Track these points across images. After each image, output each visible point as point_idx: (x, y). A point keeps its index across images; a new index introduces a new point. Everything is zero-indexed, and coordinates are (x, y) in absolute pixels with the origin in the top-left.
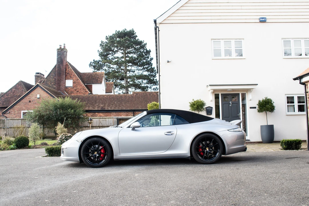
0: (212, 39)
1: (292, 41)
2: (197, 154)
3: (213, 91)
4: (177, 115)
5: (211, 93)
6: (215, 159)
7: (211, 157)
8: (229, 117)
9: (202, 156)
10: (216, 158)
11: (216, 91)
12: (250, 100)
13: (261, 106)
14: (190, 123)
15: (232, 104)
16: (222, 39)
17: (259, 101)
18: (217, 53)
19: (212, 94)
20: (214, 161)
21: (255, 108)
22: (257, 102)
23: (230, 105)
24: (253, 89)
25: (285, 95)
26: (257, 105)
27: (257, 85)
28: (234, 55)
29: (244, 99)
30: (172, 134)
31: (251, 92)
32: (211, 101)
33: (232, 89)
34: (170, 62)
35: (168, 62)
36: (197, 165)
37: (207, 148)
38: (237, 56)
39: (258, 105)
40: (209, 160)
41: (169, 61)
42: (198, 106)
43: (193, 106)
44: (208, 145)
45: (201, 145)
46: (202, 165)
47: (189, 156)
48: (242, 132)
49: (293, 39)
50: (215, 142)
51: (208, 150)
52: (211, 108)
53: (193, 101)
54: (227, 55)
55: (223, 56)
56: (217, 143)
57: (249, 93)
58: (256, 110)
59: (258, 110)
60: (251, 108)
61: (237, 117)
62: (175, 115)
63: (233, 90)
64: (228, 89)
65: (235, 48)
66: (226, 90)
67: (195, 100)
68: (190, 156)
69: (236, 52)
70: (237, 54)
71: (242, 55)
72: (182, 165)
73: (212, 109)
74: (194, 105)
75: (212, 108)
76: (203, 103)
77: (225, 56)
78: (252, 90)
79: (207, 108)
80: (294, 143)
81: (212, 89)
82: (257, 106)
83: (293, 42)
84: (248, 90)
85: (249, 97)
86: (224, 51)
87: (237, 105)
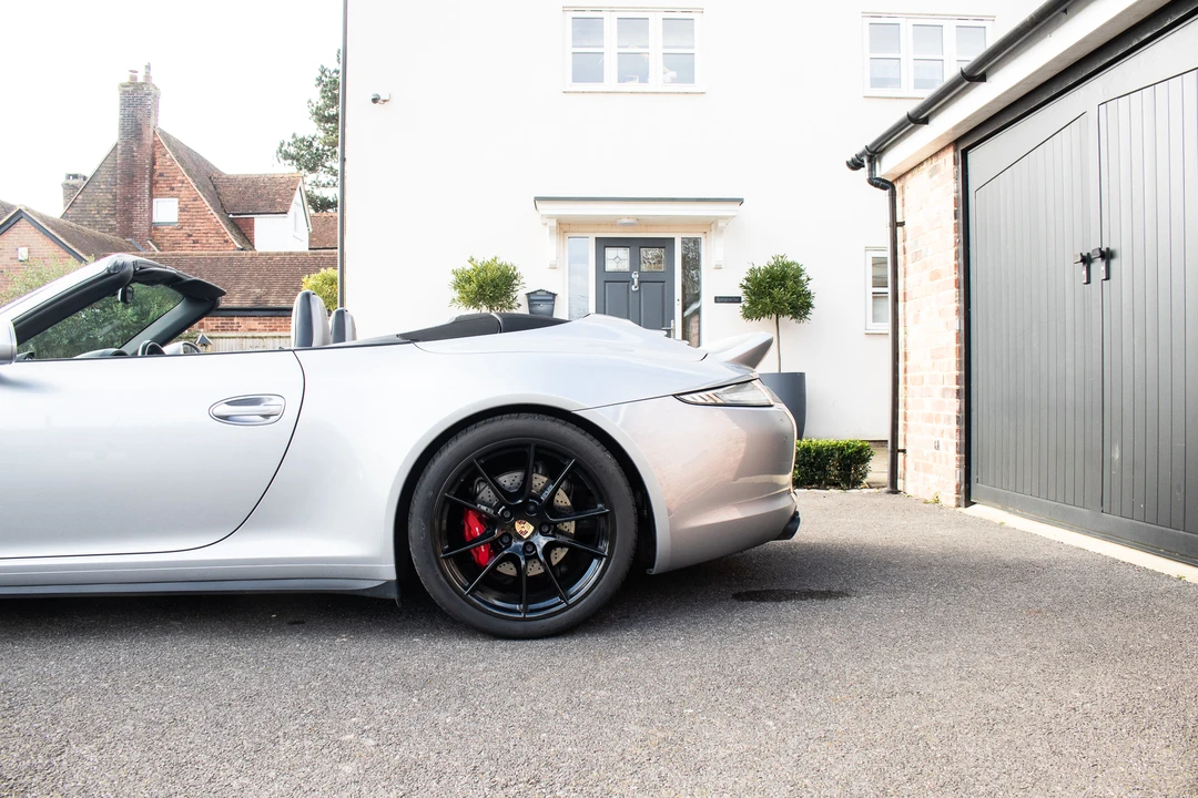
0: (566, 9)
1: (906, 28)
3: (554, 223)
5: (551, 231)
11: (574, 225)
12: (718, 267)
13: (754, 294)
15: (640, 282)
16: (612, 10)
17: (752, 271)
18: (586, 69)
19: (555, 238)
21: (737, 300)
22: (741, 275)
23: (633, 288)
24: (725, 218)
25: (867, 249)
26: (741, 286)
27: (741, 201)
28: (658, 75)
29: (692, 263)
31: (721, 232)
32: (553, 267)
33: (636, 218)
34: (385, 101)
35: (375, 101)
38: (674, 81)
39: (745, 287)
41: (381, 97)
42: (481, 287)
43: (464, 287)
49: (909, 16)
52: (551, 297)
53: (469, 267)
54: (631, 79)
55: (611, 81)
57: (712, 236)
58: (739, 310)
59: (745, 307)
60: (719, 300)
63: (639, 222)
64: (620, 217)
65: (665, 46)
66: (612, 222)
67: (481, 261)
69: (668, 66)
70: (674, 74)
71: (691, 80)
73: (553, 300)
74: (469, 280)
75: (554, 295)
77: (622, 79)
78: (722, 224)
79: (532, 298)
80: (832, 455)
81: (550, 217)
82: (739, 292)
83: (911, 28)
84: (709, 225)
85: (710, 255)
86: (615, 59)
87: (663, 286)
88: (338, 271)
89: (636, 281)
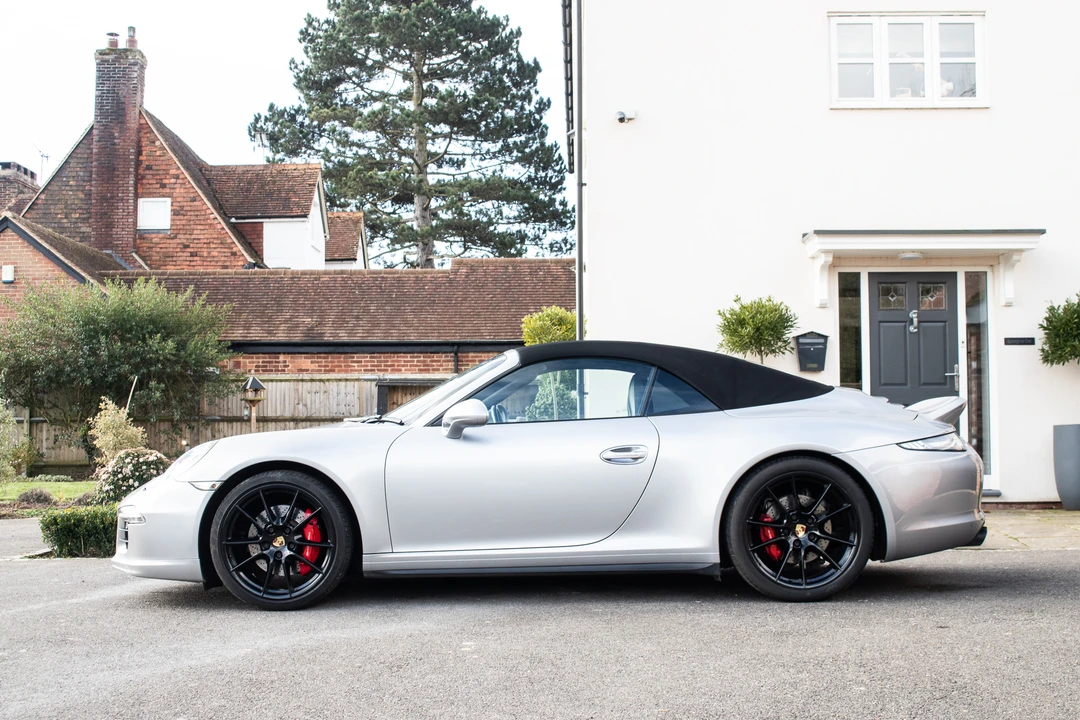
0: (831, 14)
2: (754, 551)
3: (830, 259)
4: (659, 368)
5: (823, 267)
6: (834, 578)
7: (814, 571)
8: (905, 384)
9: (773, 564)
10: (839, 572)
11: (845, 258)
12: (1008, 305)
13: (1057, 336)
14: (721, 408)
15: (919, 322)
16: (882, 14)
17: (1052, 309)
18: (854, 79)
19: (826, 274)
20: (830, 588)
21: (1030, 341)
22: (1041, 315)
23: (912, 329)
24: (1021, 251)
26: (1042, 326)
27: (1042, 232)
28: (935, 89)
29: (976, 299)
30: (636, 459)
31: (1013, 266)
32: (823, 307)
33: (922, 252)
34: (630, 119)
35: (622, 120)
36: (751, 604)
37: (799, 528)
38: (951, 94)
39: (1045, 329)
40: (808, 584)
41: (628, 116)
42: (758, 329)
43: (736, 331)
44: (803, 515)
45: (771, 513)
46: (776, 605)
47: (715, 564)
48: (964, 455)
50: (836, 498)
51: (801, 534)
52: (822, 341)
53: (737, 307)
54: (903, 92)
55: (882, 96)
56: (846, 506)
57: (1001, 269)
58: (1034, 353)
59: (1043, 350)
60: (1009, 341)
61: (945, 384)
62: (653, 370)
63: (927, 256)
64: (904, 251)
65: (943, 55)
66: (892, 256)
67: (747, 301)
68: (718, 560)
69: (946, 77)
70: (950, 86)
71: (972, 92)
72: (681, 605)
73: (825, 344)
74: (742, 322)
75: (826, 338)
76: (781, 316)
77: (893, 94)
78: (1015, 257)
79: (801, 340)
81: (826, 252)
82: (1040, 336)
84: (998, 258)
85: (1000, 289)
86: (886, 69)
87: (945, 327)
88: (576, 312)
89: (915, 320)
